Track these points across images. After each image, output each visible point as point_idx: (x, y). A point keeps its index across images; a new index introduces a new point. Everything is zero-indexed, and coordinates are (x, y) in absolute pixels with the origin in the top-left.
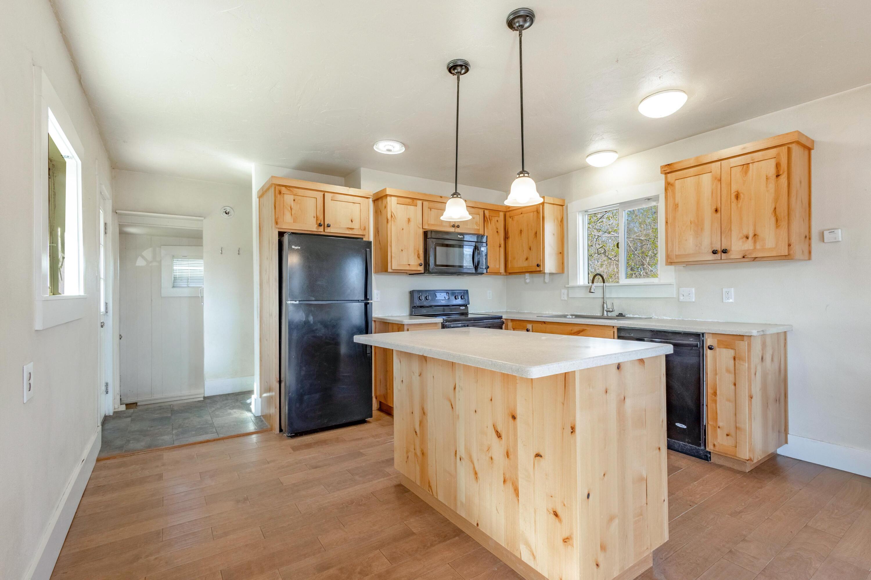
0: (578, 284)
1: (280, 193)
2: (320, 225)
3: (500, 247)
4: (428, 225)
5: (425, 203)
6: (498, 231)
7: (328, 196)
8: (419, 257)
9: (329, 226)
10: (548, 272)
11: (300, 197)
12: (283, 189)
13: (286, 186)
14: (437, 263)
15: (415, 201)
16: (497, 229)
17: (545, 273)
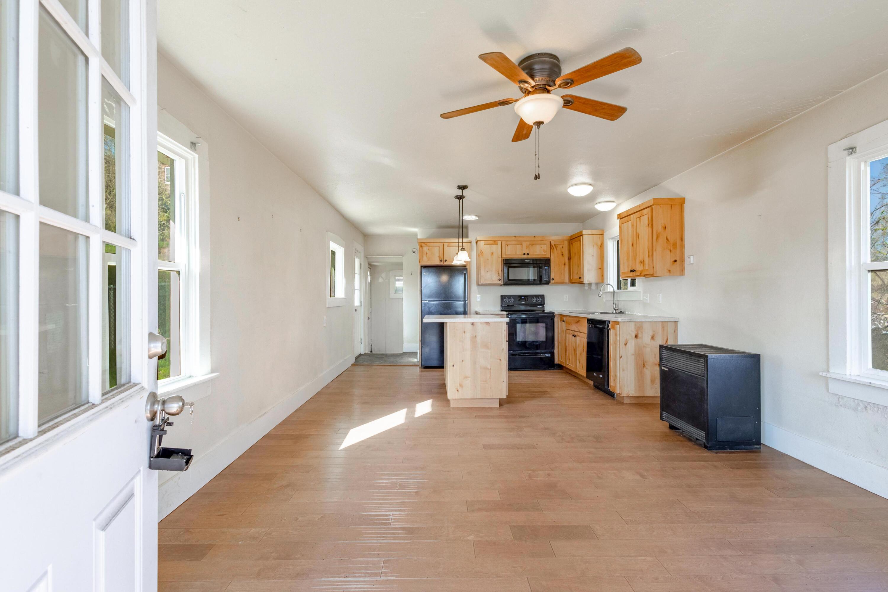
0: (608, 290)
1: (421, 246)
2: (441, 261)
3: (565, 264)
4: (506, 255)
5: (503, 242)
6: (563, 254)
7: (446, 245)
8: (499, 275)
9: (446, 261)
10: (587, 282)
11: (431, 247)
12: (423, 245)
13: (424, 243)
14: (510, 279)
15: (496, 242)
16: (562, 252)
17: (584, 283)
